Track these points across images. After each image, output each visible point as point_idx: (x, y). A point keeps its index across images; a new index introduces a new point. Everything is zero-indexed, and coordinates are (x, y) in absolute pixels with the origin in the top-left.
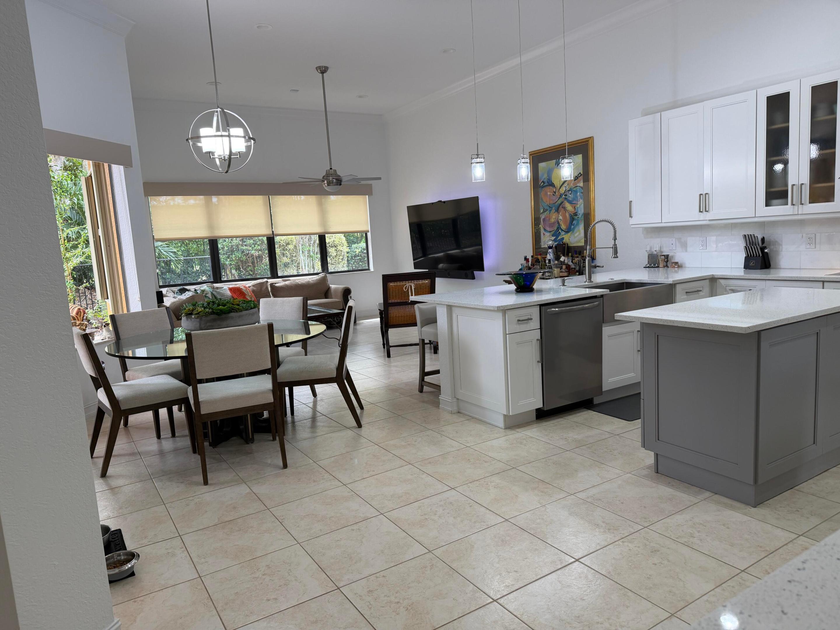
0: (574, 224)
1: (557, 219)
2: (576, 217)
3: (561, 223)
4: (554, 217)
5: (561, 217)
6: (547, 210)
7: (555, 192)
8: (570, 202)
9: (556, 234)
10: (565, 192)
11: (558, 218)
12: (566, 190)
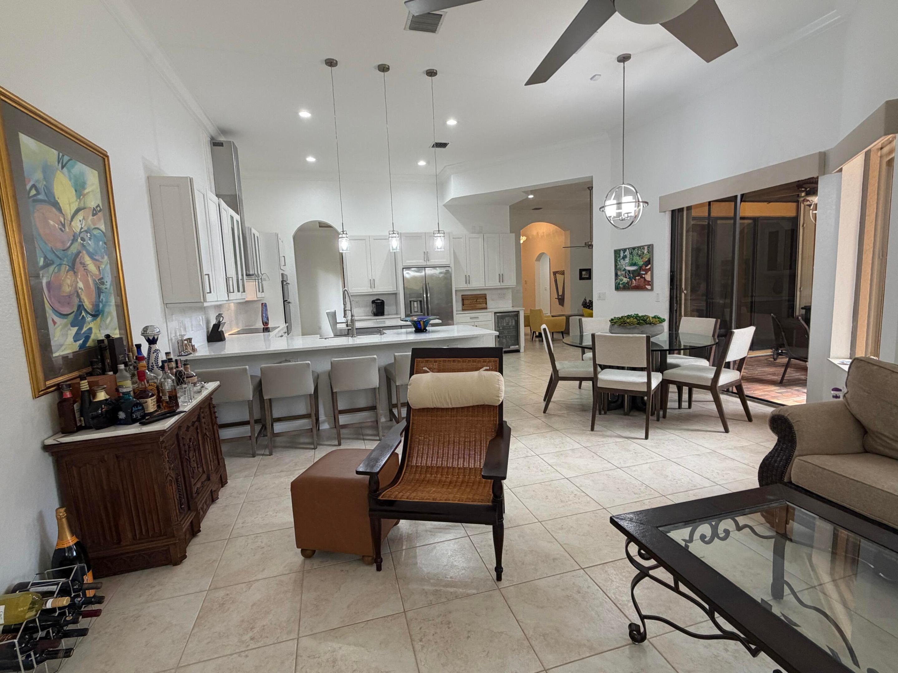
0: (102, 299)
1: (74, 286)
2: (104, 287)
3: (83, 297)
4: (69, 282)
5: (81, 285)
6: (52, 263)
7: (64, 225)
8: (91, 256)
9: (78, 322)
10: (80, 232)
11: (76, 287)
12: (82, 228)
